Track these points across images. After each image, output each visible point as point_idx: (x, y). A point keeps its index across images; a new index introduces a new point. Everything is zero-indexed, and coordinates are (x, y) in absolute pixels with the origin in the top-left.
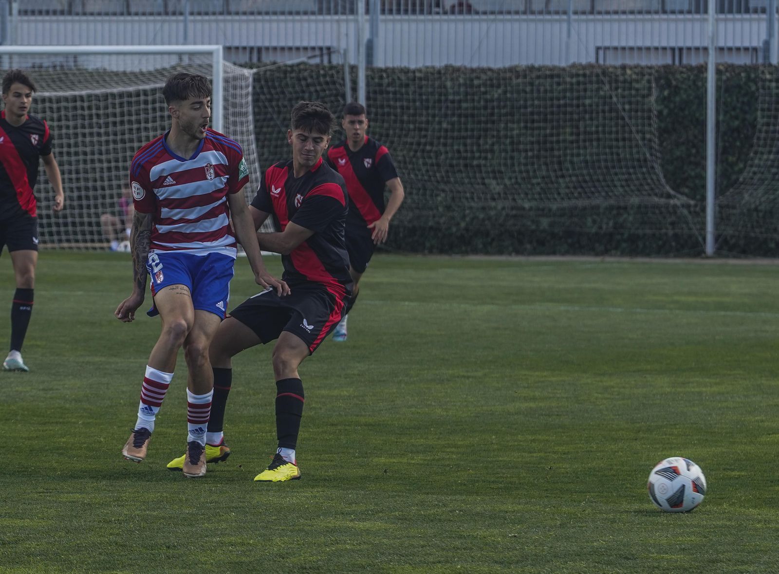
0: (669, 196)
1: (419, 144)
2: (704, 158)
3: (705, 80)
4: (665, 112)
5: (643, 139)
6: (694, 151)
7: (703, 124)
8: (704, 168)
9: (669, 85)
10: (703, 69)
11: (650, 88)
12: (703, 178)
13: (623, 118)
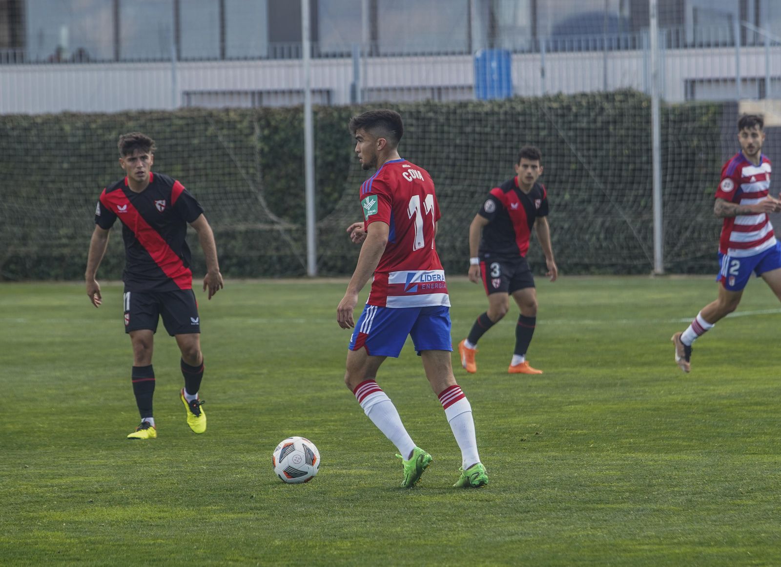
0: (273, 222)
1: (42, 182)
2: (304, 189)
3: (302, 121)
4: (266, 149)
5: (247, 173)
6: (292, 184)
7: (301, 159)
8: (303, 198)
9: (268, 125)
10: (299, 110)
11: (252, 128)
12: (304, 208)
13: (228, 155)
